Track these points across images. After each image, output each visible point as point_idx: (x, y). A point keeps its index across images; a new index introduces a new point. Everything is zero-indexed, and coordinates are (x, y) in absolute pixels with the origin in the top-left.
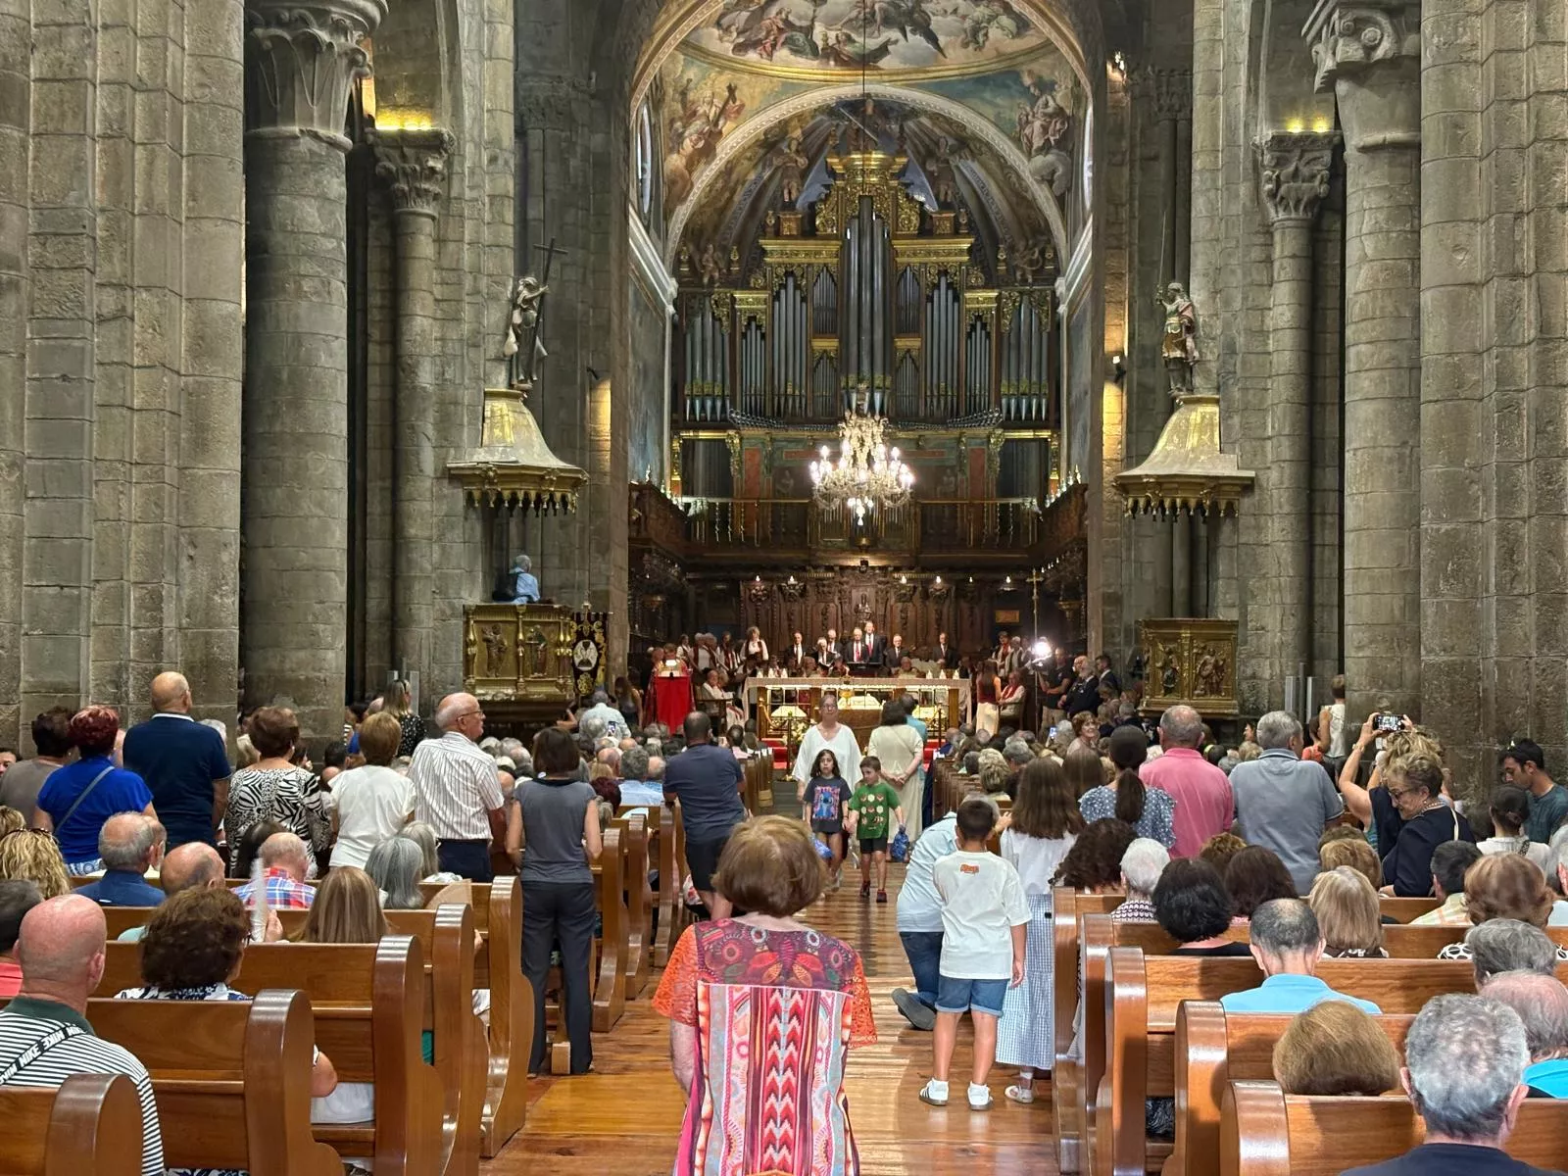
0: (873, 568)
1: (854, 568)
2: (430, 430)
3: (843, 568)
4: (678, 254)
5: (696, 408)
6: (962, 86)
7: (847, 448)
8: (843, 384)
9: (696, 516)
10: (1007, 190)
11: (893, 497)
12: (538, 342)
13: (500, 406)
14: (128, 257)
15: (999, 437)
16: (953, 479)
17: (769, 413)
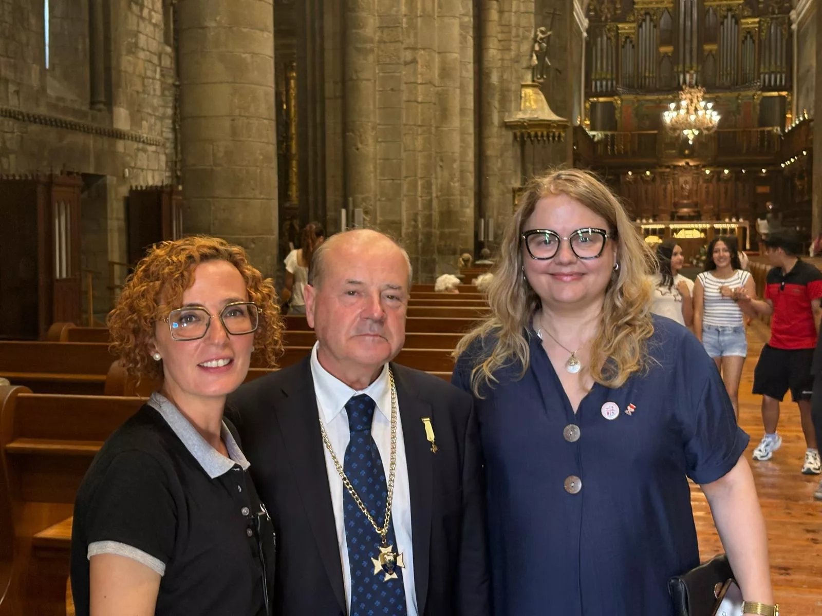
0: (691, 166)
1: (680, 166)
2: (496, 104)
3: (675, 167)
4: (589, 5)
5: (597, 85)
7: (684, 103)
8: (675, 70)
9: (599, 142)
11: (708, 129)
12: (547, 59)
13: (529, 91)
14: (416, 35)
15: (759, 95)
16: (734, 118)
17: (636, 86)
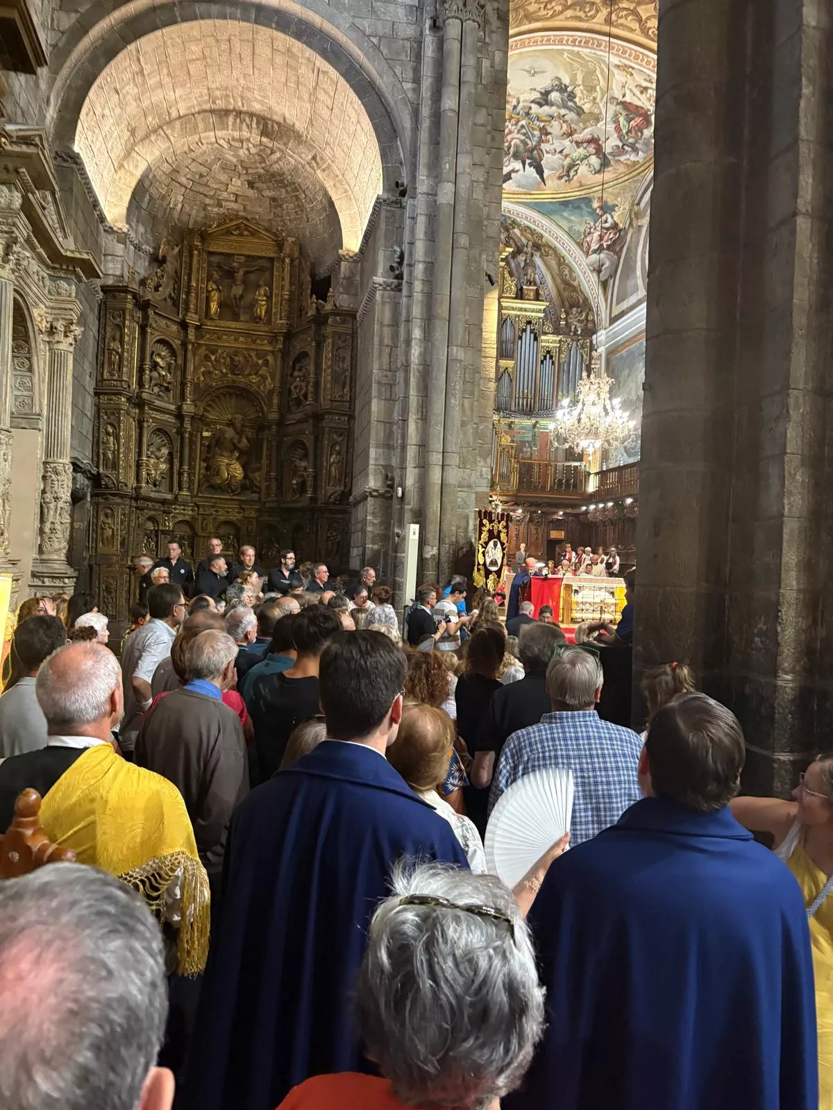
6: (551, 207)
10: (559, 281)
16: (530, 449)
